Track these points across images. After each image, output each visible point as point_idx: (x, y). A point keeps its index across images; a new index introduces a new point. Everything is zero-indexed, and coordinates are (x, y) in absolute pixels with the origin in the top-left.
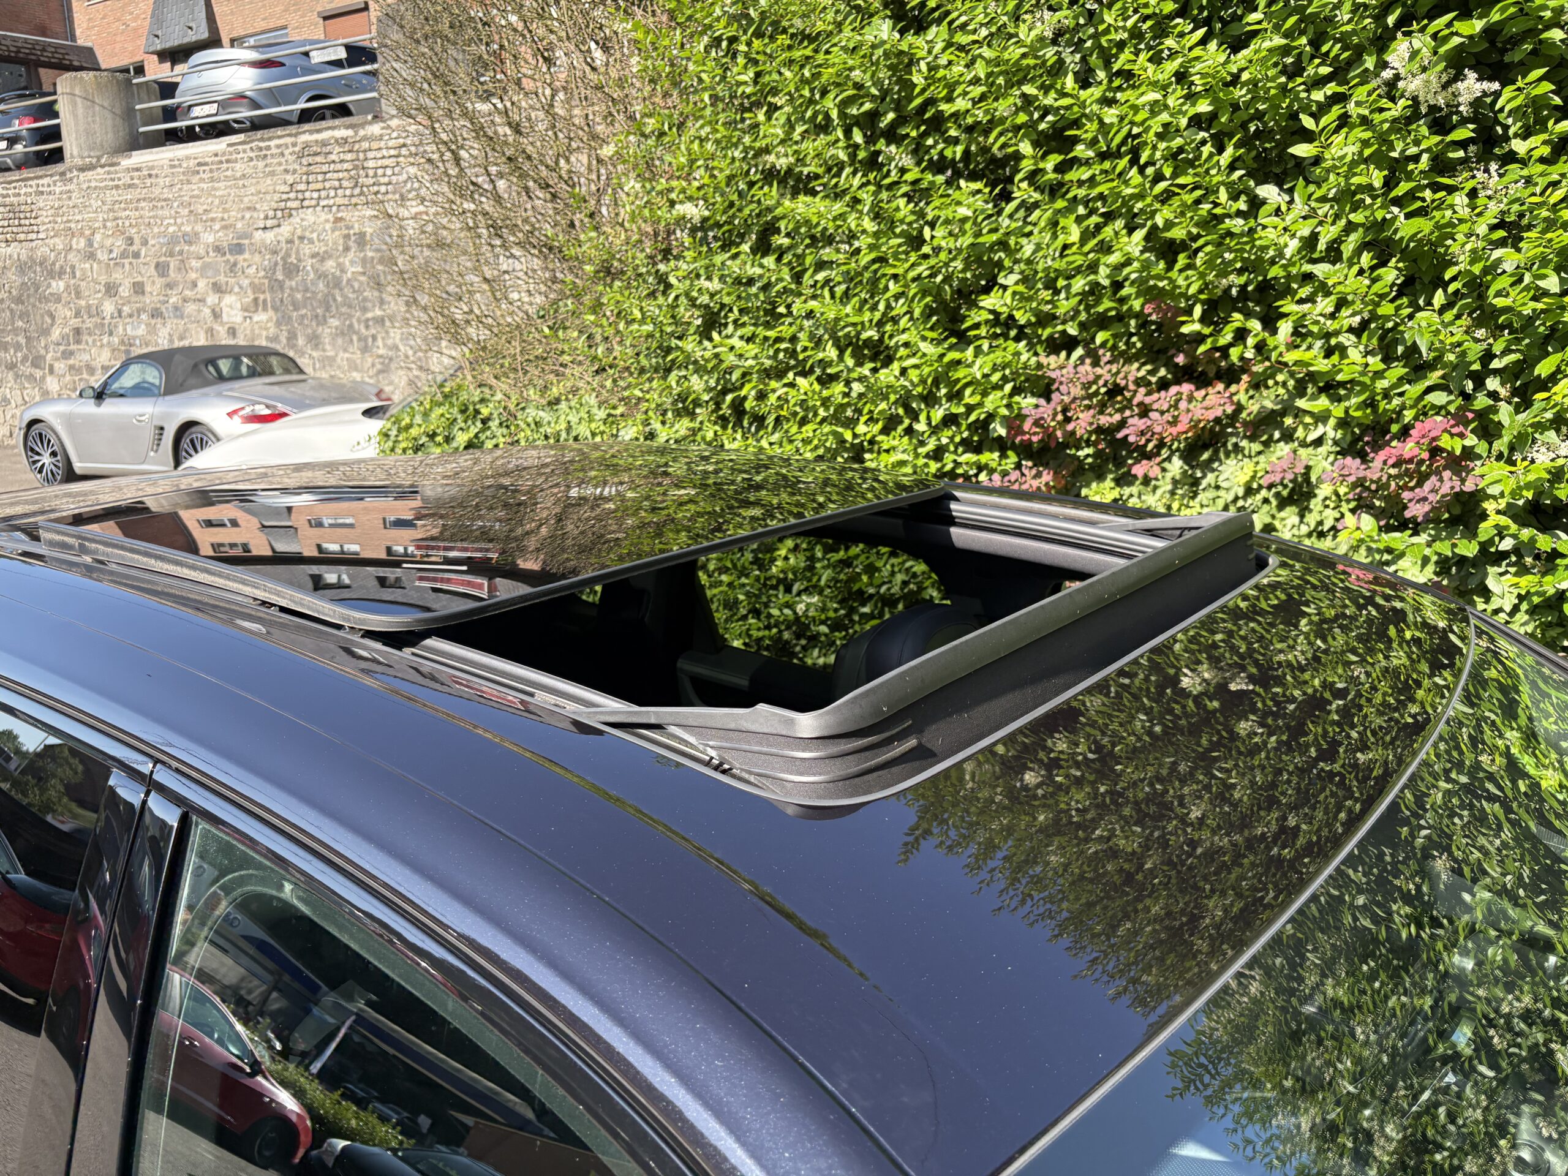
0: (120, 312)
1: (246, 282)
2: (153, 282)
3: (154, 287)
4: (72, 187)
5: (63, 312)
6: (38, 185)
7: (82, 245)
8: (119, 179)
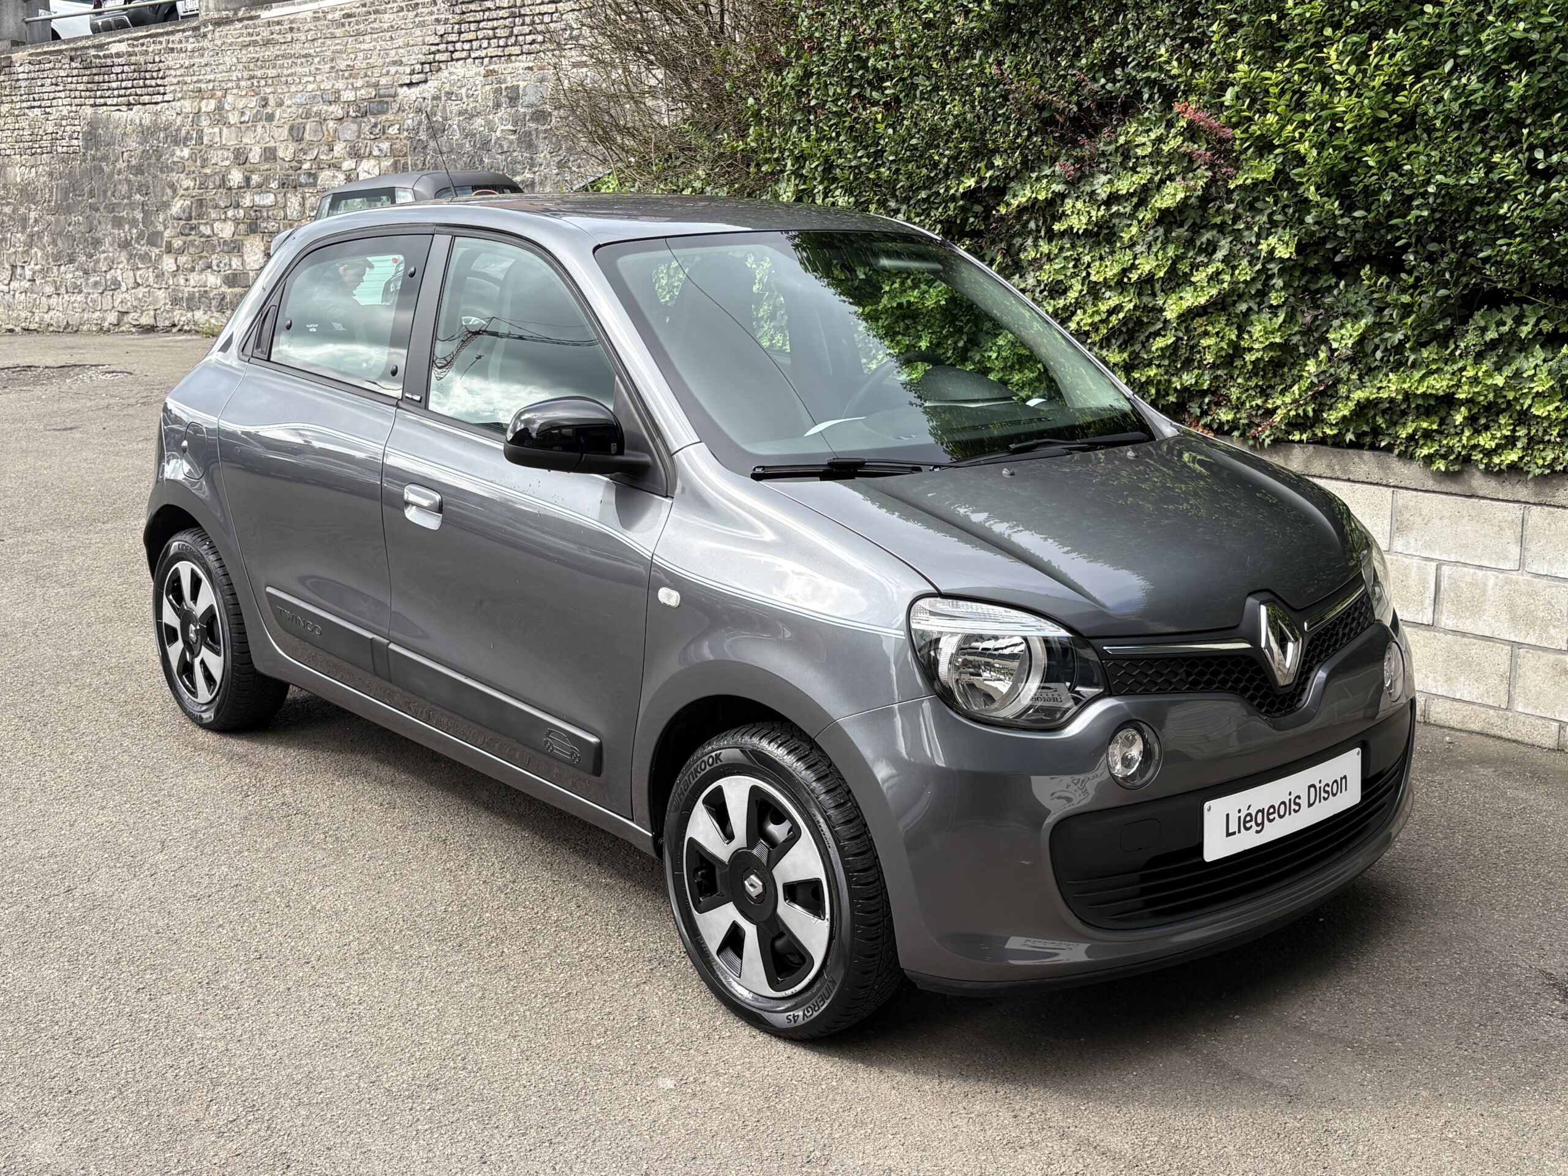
0: (248, 180)
1: (385, 144)
2: (286, 147)
3: (286, 152)
4: (205, 43)
5: (187, 183)
6: (168, 42)
7: (212, 107)
8: (258, 34)
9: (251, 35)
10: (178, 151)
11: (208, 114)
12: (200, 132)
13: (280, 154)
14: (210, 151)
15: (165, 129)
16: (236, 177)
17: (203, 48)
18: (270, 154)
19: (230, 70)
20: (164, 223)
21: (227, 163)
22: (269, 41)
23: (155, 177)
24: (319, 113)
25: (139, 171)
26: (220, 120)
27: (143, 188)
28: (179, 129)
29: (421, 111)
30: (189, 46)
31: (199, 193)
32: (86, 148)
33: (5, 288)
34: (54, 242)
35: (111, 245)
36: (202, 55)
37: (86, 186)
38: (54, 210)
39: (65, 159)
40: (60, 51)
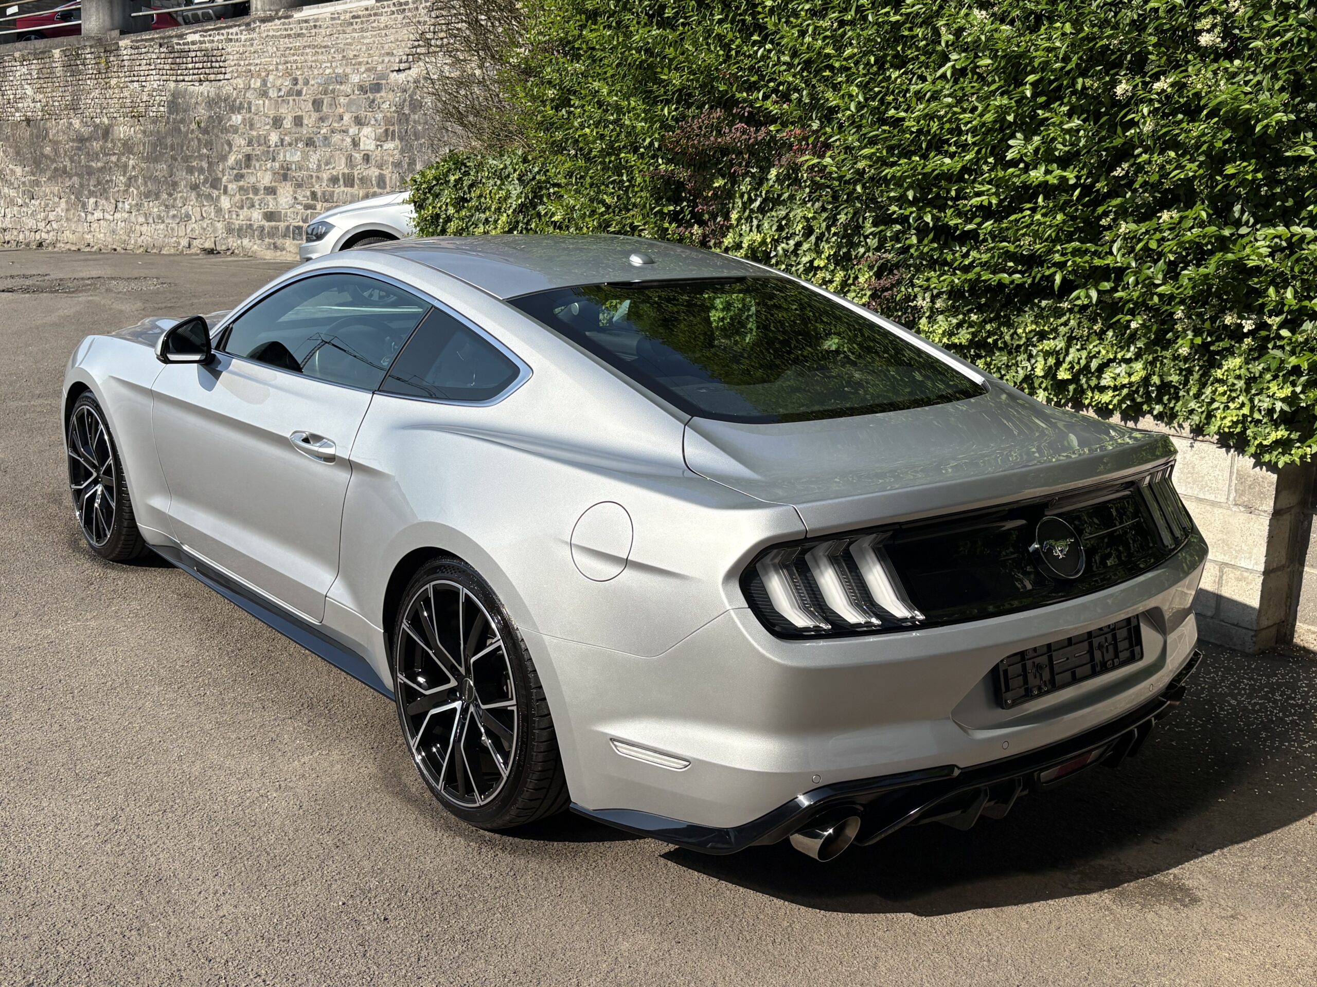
0: (282, 141)
1: (380, 116)
2: (310, 116)
3: (310, 120)
4: (255, 35)
5: (239, 141)
6: (228, 34)
7: (258, 84)
8: (291, 29)
9: (286, 30)
10: (234, 117)
11: (255, 89)
12: (250, 103)
13: (305, 122)
14: (256, 117)
15: (225, 100)
16: (274, 138)
17: (252, 39)
18: (298, 121)
19: (271, 57)
20: (223, 172)
21: (268, 127)
22: (299, 35)
23: (217, 136)
24: (333, 91)
25: (206, 131)
26: (264, 94)
27: (209, 145)
28: (235, 100)
29: (405, 91)
30: (243, 38)
31: (248, 150)
32: (170, 112)
33: (111, 218)
34: (146, 183)
35: (185, 187)
36: (252, 45)
37: (169, 141)
38: (147, 159)
39: (155, 121)
40: (152, 39)
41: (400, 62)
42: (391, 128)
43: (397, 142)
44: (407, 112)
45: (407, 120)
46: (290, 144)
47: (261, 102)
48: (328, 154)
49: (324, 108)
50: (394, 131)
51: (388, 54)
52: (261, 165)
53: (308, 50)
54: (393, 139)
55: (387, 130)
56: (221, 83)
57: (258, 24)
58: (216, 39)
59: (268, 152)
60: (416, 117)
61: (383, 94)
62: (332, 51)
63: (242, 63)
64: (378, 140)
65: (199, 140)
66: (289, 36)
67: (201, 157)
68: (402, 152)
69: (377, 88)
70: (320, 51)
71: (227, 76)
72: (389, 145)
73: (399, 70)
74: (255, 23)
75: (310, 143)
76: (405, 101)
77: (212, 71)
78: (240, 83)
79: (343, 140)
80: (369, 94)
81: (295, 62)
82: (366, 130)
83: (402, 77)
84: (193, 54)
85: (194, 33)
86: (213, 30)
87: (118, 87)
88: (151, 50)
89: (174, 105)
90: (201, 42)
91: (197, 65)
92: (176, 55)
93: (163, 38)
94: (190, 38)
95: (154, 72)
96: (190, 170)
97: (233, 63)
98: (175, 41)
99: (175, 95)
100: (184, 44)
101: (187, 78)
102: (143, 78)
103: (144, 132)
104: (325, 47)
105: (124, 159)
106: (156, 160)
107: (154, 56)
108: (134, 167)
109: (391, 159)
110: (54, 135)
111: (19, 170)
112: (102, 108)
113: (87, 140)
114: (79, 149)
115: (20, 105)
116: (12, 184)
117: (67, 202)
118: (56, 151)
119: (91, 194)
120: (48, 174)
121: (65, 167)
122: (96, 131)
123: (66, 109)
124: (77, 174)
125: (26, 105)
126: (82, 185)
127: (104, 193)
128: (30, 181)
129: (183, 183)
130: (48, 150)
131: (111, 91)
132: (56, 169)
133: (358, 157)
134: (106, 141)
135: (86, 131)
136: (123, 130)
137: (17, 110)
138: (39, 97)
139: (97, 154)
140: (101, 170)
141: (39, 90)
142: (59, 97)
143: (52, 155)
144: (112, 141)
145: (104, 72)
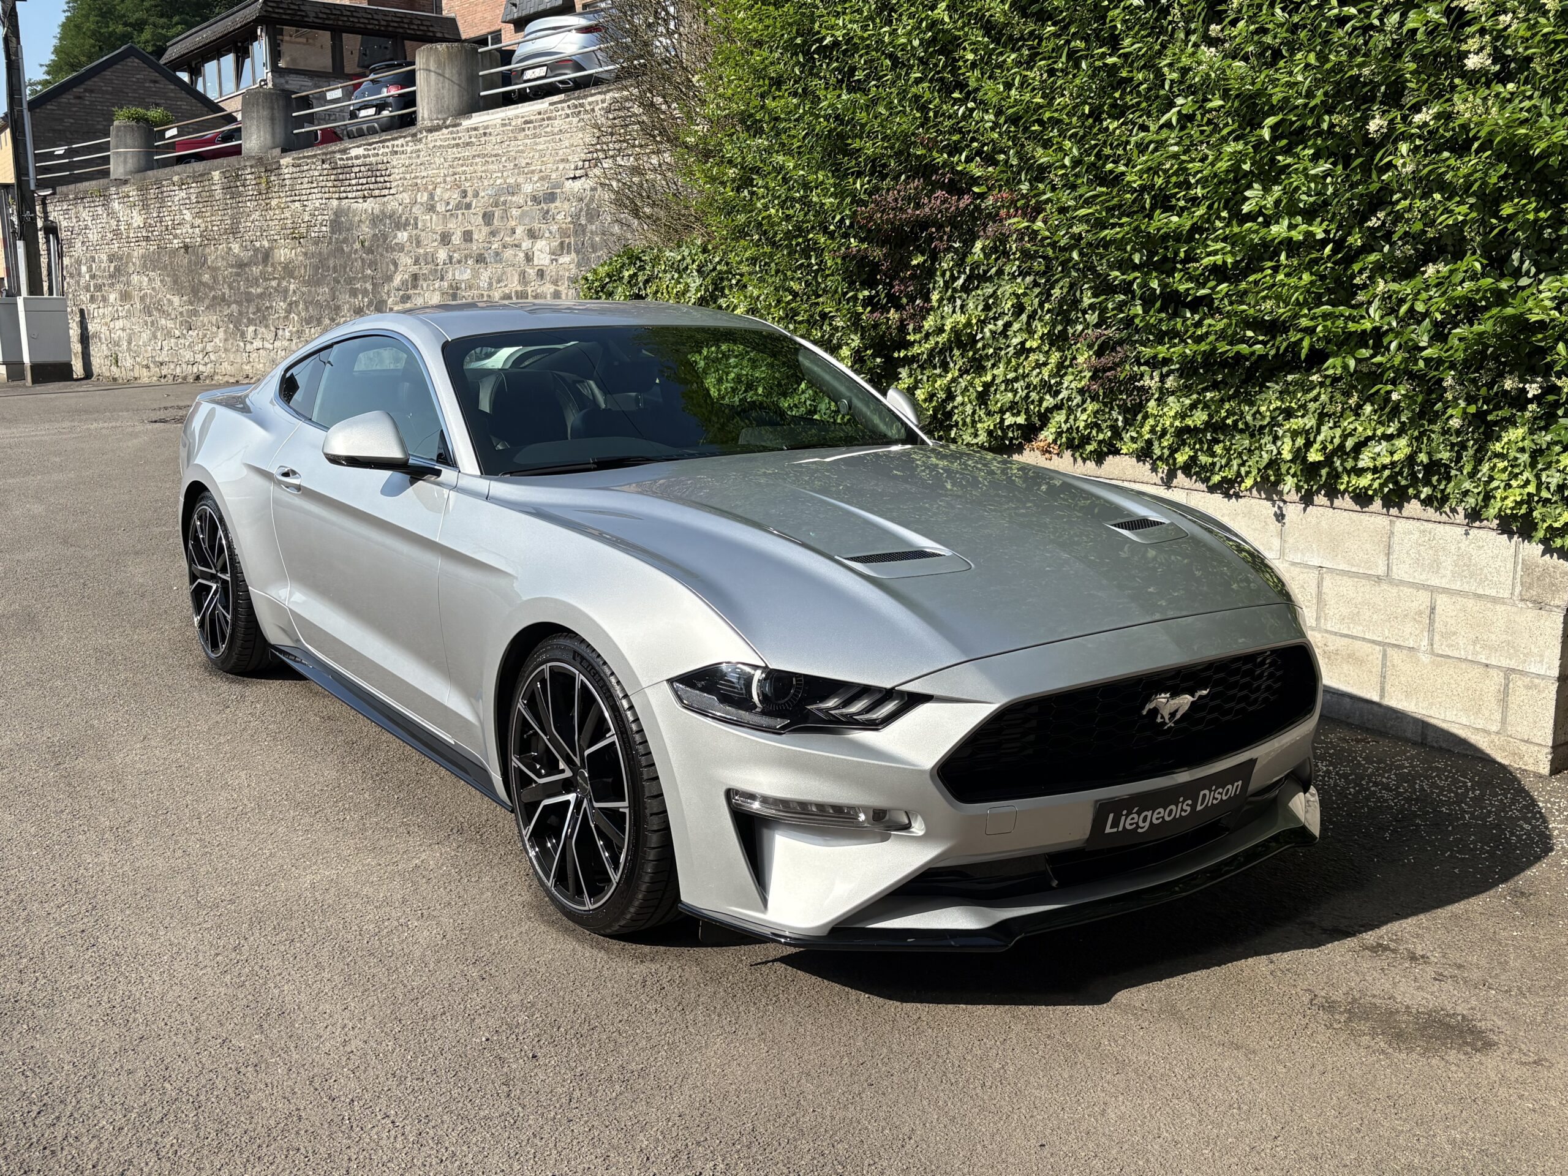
0: (451, 258)
1: (554, 228)
2: (480, 230)
3: (480, 235)
4: (420, 146)
5: (405, 260)
6: (393, 146)
7: (425, 198)
8: (460, 138)
9: (454, 139)
10: (399, 234)
11: (422, 204)
12: (416, 219)
13: (475, 237)
14: (423, 234)
15: (390, 217)
16: (442, 255)
17: (419, 151)
18: (468, 236)
19: (439, 168)
20: (388, 293)
21: (436, 244)
22: (468, 144)
23: (382, 255)
24: (505, 203)
25: (370, 251)
26: (431, 209)
27: (373, 264)
28: (401, 216)
29: (581, 200)
30: (409, 149)
31: (415, 269)
32: (333, 232)
33: (271, 347)
34: (307, 309)
35: (349, 311)
36: (418, 156)
37: (331, 263)
38: (308, 283)
39: (317, 242)
40: (315, 156)
41: (576, 169)
42: (567, 241)
43: (573, 255)
44: (583, 222)
45: (584, 231)
46: (459, 262)
47: (428, 217)
48: (499, 271)
49: (495, 221)
50: (570, 243)
51: (563, 160)
52: (428, 285)
53: (478, 160)
54: (569, 252)
55: (562, 243)
56: (385, 199)
57: (425, 134)
58: (380, 152)
59: (436, 271)
60: (594, 227)
61: (558, 203)
62: (504, 159)
63: (408, 176)
64: (553, 254)
65: (363, 260)
66: (458, 145)
67: (365, 278)
68: (579, 265)
69: (551, 197)
70: (490, 160)
71: (392, 191)
72: (565, 259)
73: (575, 178)
74: (421, 133)
75: (480, 259)
76: (581, 210)
77: (376, 186)
78: (406, 197)
79: (516, 255)
80: (543, 205)
81: (464, 173)
82: (541, 244)
83: (577, 185)
84: (357, 169)
85: (358, 147)
86: (377, 143)
87: (279, 207)
88: (313, 167)
89: (336, 225)
90: (365, 157)
91: (361, 181)
92: (339, 171)
93: (326, 154)
94: (354, 152)
95: (316, 190)
96: (354, 293)
97: (398, 177)
98: (338, 156)
99: (338, 213)
100: (348, 159)
101: (350, 195)
102: (305, 197)
103: (306, 254)
104: (495, 156)
105: (284, 284)
106: (318, 283)
107: (317, 174)
108: (294, 292)
109: (567, 274)
110: (213, 262)
111: (176, 300)
112: (262, 231)
113: (246, 265)
114: (238, 274)
115: (178, 231)
116: (169, 315)
117: (225, 331)
118: (215, 279)
119: (251, 322)
120: (207, 302)
121: (224, 294)
122: (255, 255)
123: (225, 233)
124: (236, 302)
125: (184, 231)
126: (240, 313)
127: (263, 321)
128: (188, 311)
129: (346, 307)
130: (206, 277)
131: (271, 213)
132: (214, 298)
133: (531, 272)
134: (266, 266)
135: (246, 255)
136: (284, 253)
137: (176, 237)
138: (198, 222)
139: (257, 280)
140: (261, 296)
141: (199, 215)
142: (218, 221)
143: (210, 282)
144: (272, 265)
145: (265, 193)
